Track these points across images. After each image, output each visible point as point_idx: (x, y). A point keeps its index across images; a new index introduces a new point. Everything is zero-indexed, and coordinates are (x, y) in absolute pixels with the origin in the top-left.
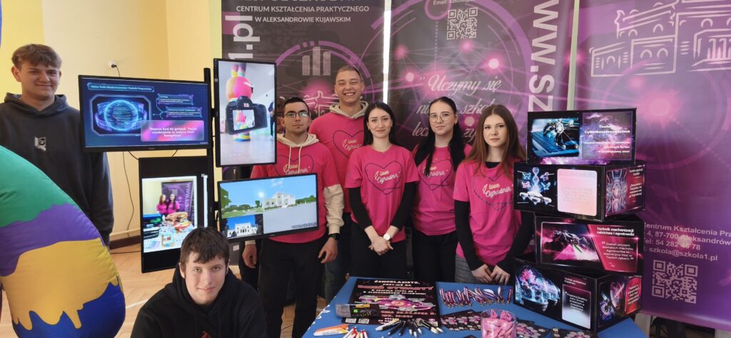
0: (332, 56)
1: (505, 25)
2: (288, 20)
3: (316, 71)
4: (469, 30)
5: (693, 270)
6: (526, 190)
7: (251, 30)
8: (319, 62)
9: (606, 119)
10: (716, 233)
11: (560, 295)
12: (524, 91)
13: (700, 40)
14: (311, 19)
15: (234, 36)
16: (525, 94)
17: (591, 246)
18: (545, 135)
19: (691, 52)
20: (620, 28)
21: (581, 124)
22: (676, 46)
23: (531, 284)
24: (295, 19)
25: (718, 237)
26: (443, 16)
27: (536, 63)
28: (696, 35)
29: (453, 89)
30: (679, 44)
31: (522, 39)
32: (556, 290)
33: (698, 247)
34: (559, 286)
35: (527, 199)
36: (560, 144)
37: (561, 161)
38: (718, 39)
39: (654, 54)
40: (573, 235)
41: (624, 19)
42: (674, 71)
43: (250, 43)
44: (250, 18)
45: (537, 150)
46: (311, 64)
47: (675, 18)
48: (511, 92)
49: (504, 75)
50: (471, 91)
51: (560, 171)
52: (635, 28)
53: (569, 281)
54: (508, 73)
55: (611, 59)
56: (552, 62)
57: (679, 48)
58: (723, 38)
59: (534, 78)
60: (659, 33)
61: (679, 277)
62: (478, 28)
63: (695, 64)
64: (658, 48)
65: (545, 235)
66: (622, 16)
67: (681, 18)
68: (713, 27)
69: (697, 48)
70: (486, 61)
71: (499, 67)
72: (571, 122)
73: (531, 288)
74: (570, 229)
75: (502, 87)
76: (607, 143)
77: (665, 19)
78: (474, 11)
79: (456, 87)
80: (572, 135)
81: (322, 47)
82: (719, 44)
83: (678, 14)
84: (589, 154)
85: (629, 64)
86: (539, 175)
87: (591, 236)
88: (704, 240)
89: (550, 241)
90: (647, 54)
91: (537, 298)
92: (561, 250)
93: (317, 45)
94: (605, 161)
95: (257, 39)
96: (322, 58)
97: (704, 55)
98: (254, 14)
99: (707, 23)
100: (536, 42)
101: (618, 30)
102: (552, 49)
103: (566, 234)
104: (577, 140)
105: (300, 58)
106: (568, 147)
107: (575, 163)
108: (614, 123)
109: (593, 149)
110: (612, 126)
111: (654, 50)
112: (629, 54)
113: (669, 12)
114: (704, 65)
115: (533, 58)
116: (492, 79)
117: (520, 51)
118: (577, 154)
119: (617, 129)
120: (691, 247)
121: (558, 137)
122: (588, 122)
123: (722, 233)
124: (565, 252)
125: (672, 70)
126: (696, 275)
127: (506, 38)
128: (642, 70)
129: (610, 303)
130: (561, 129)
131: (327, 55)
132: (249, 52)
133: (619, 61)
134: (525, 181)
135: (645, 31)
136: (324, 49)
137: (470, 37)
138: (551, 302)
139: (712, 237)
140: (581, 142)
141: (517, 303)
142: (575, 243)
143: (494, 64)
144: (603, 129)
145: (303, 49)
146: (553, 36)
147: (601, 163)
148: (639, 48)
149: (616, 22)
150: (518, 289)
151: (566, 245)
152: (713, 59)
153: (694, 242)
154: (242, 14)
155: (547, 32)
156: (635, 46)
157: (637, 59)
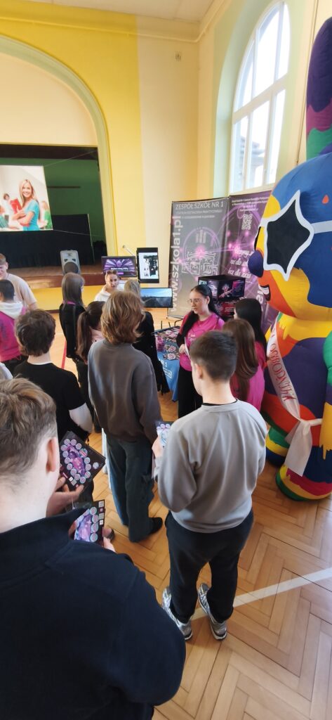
0: (207, 234)
3: (201, 241)
4: (249, 225)
7: (180, 223)
8: (202, 237)
15: (175, 225)
26: (242, 217)
44: (180, 217)
46: (199, 238)
81: (204, 230)
93: (202, 228)
95: (182, 227)
96: (203, 235)
105: (196, 235)
131: (205, 234)
137: (248, 229)
145: (197, 230)
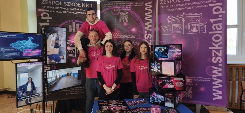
0: (80, 25)
1: (137, 18)
2: (63, 12)
3: (74, 30)
4: (126, 19)
5: (191, 88)
6: (153, 68)
7: (48, 15)
8: (75, 27)
9: (174, 47)
10: (196, 78)
11: (164, 99)
12: (143, 38)
13: (189, 25)
14: (72, 13)
15: (41, 17)
16: (144, 39)
17: (172, 84)
18: (159, 52)
19: (187, 28)
20: (169, 21)
21: (168, 49)
22: (184, 27)
23: (155, 97)
24: (66, 12)
25: (197, 79)
26: (117, 14)
27: (146, 30)
28: (189, 24)
29: (121, 37)
30: (184, 26)
31: (142, 23)
32: (163, 97)
33: (192, 82)
34: (164, 96)
35: (153, 71)
36: (163, 54)
37: (163, 59)
38: (194, 25)
39: (178, 29)
40: (168, 81)
41: (170, 19)
42: (183, 34)
43: (48, 20)
44: (48, 11)
45: (156, 56)
46: (72, 28)
47: (183, 19)
48: (139, 39)
49: (137, 33)
50: (127, 38)
51: (163, 62)
52: (173, 21)
53: (167, 94)
54: (138, 33)
55: (167, 30)
56: (151, 30)
57: (184, 28)
58: (195, 25)
59: (146, 35)
60: (179, 23)
61: (187, 91)
62: (129, 19)
63: (189, 32)
64: (179, 27)
65: (160, 81)
66: (169, 18)
67: (185, 19)
68: (193, 22)
69: (189, 28)
70: (132, 29)
71: (135, 31)
72: (166, 48)
73: (155, 98)
74: (167, 79)
75: (136, 37)
76: (175, 54)
77: (180, 19)
78: (127, 13)
79: (122, 37)
80: (166, 52)
82: (194, 27)
83: (184, 18)
84: (171, 57)
85: (171, 32)
86: (157, 64)
87: (172, 80)
88: (193, 80)
89: (161, 83)
90: (176, 29)
91: (157, 101)
92: (164, 85)
93: (74, 21)
94: (175, 59)
95: (51, 18)
96: (76, 26)
97: (191, 30)
98: (50, 9)
99: (191, 21)
100: (146, 24)
101: (168, 22)
102: (150, 26)
103: (166, 81)
104: (167, 53)
105: (68, 26)
106: (165, 55)
107: (167, 60)
108: (177, 48)
109: (171, 55)
110: (176, 49)
111: (178, 28)
112: (172, 29)
113: (182, 17)
114: (191, 32)
115: (145, 29)
116: (134, 34)
117: (141, 26)
118: (167, 57)
119: (177, 50)
120: (190, 82)
121: (162, 52)
122: (170, 48)
123: (198, 77)
124: (165, 86)
125: (183, 33)
126: (192, 90)
127: (137, 22)
128: (175, 33)
129: (178, 100)
130: (163, 50)
131: (78, 25)
132: (48, 23)
133: (169, 31)
134: (152, 66)
135: (175, 22)
136: (77, 23)
137: (126, 21)
138: (162, 101)
139: (195, 79)
140: (168, 54)
141: (151, 103)
142: (168, 83)
143: (134, 30)
144: (174, 50)
145: (69, 22)
146: (151, 22)
147: (174, 59)
148: (174, 27)
149: (168, 19)
150: (151, 98)
151: (166, 84)
152: (193, 31)
153: (191, 81)
154: (45, 9)
155: (149, 21)
156: (173, 26)
157: (174, 30)
